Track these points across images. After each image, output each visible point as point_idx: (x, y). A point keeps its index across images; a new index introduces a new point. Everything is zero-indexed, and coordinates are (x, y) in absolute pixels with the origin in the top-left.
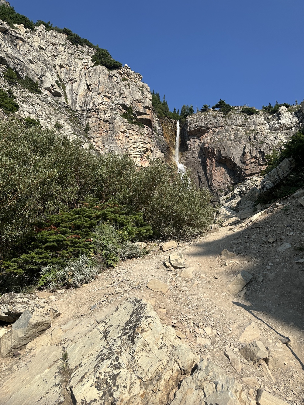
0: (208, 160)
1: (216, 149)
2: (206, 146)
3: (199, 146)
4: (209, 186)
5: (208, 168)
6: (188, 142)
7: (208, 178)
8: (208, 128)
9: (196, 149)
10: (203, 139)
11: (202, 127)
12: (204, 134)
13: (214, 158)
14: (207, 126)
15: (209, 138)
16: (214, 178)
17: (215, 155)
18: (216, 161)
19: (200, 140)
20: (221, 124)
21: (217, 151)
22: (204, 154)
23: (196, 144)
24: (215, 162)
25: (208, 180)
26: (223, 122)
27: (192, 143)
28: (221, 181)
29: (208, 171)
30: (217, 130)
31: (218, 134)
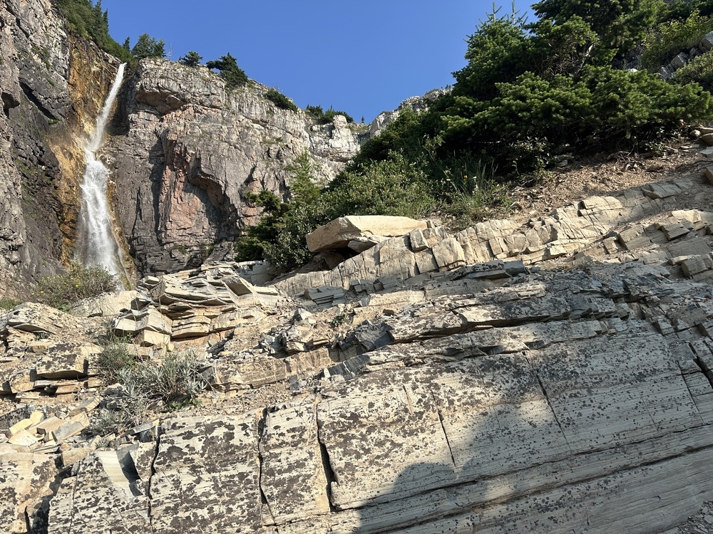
0: (168, 171)
1: (191, 151)
2: (172, 137)
3: (155, 132)
4: (158, 233)
5: (165, 190)
6: (132, 116)
7: (160, 212)
8: (185, 101)
9: (147, 138)
10: (170, 121)
11: (173, 93)
12: (174, 110)
13: (184, 171)
14: (184, 95)
15: (182, 122)
16: (174, 216)
17: (188, 163)
18: (187, 179)
19: (162, 120)
20: (217, 104)
21: (193, 157)
22: (163, 155)
23: (151, 128)
24: (183, 179)
25: (157, 217)
26: (223, 100)
27: (140, 122)
28: (187, 226)
29: (163, 197)
30: (205, 112)
31: (204, 120)
